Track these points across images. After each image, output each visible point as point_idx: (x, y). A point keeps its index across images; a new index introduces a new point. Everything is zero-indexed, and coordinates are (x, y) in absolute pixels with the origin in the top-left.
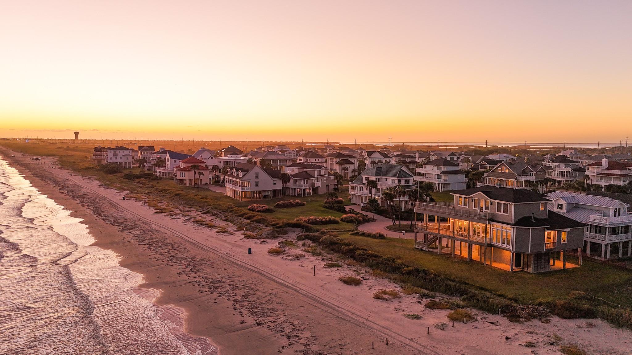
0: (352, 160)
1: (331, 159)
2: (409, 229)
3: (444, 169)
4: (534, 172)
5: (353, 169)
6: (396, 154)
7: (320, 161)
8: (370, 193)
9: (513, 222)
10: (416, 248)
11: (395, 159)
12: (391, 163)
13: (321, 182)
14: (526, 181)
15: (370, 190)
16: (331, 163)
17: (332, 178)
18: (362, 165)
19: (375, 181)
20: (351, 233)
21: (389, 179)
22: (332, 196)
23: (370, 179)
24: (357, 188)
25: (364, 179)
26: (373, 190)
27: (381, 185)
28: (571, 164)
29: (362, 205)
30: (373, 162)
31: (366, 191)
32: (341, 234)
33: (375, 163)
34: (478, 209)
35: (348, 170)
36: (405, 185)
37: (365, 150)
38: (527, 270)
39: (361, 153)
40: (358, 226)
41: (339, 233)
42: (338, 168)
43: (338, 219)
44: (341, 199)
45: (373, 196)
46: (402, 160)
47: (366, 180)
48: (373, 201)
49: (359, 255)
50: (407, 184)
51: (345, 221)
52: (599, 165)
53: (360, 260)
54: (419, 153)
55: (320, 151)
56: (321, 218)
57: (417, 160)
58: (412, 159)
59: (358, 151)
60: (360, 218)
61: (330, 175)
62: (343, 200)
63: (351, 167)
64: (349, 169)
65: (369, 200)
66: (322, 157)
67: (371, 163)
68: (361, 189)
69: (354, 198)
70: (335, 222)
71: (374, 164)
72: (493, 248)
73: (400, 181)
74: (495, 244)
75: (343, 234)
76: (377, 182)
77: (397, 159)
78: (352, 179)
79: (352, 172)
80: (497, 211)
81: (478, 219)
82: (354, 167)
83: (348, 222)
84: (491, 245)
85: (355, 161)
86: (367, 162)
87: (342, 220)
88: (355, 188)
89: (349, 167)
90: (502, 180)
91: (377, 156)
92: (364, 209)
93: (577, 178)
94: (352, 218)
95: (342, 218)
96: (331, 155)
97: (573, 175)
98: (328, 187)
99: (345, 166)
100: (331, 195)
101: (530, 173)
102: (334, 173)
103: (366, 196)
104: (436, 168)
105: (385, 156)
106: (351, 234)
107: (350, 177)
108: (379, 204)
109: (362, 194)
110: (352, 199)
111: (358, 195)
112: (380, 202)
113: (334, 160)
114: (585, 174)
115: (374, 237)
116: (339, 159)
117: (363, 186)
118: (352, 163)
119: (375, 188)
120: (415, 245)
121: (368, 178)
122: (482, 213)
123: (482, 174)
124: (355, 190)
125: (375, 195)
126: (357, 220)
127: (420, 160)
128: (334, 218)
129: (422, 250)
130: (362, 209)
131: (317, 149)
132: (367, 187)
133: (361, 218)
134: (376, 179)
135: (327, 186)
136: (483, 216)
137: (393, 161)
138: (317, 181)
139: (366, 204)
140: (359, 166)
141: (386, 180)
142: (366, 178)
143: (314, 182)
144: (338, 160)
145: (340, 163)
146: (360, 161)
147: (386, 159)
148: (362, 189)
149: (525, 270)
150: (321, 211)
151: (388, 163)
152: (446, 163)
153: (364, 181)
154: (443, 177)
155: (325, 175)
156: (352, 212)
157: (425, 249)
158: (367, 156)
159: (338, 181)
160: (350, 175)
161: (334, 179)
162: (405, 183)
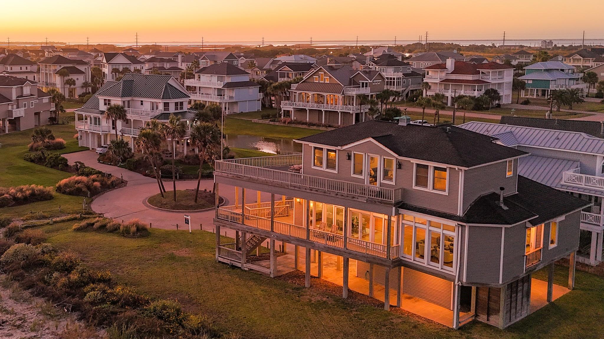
0: (82, 68)
1: (46, 66)
2: (193, 203)
3: (228, 79)
4: (370, 81)
5: (84, 81)
6: (148, 57)
7: (29, 70)
8: (113, 128)
9: (460, 213)
10: (219, 262)
11: (147, 66)
12: (143, 71)
13: (23, 108)
14: (359, 96)
15: (114, 123)
16: (46, 74)
17: (46, 100)
18: (97, 75)
19: (122, 108)
20: (76, 225)
21: (148, 103)
22: (44, 136)
23: (113, 103)
24: (89, 119)
25: (102, 102)
26: (119, 124)
27: (133, 113)
28: (401, 67)
29: (99, 150)
30: (115, 71)
31: (105, 124)
32: (52, 231)
33: (119, 72)
34: (365, 177)
35: (74, 84)
36: (177, 111)
37: (102, 52)
38: (488, 320)
39: (96, 57)
40: (92, 201)
41: (50, 227)
42: (58, 80)
43: (50, 189)
44: (60, 140)
45: (119, 133)
46: (158, 66)
47: (105, 104)
48: (120, 145)
49: (93, 303)
50: (179, 111)
51: (64, 193)
52: (442, 67)
53: (96, 321)
54: (183, 56)
55: (34, 54)
56: (13, 191)
57: (180, 67)
58: (173, 65)
59: (92, 53)
60: (95, 183)
61: (41, 94)
62: (65, 142)
63: (80, 80)
64: (77, 82)
65: (112, 142)
66: (32, 63)
67: (112, 72)
68: (97, 121)
69: (84, 138)
70: (44, 197)
71: (117, 74)
72: (402, 268)
73: (166, 105)
74: (412, 261)
75: (58, 230)
76: (126, 109)
77: (151, 65)
78: (82, 100)
79: (82, 87)
80: (417, 185)
81: (370, 201)
82: (86, 79)
83: (70, 193)
84: (399, 263)
85: (86, 69)
86: (106, 70)
87: (59, 189)
88: (86, 119)
89: (78, 79)
90: (320, 95)
91: (121, 60)
92: (103, 159)
93: (409, 87)
94: (80, 185)
95: (60, 186)
96: (48, 61)
97: (404, 83)
98: (39, 116)
99: (70, 78)
100: (42, 134)
101: (363, 83)
102: (49, 92)
103: (107, 135)
104: (215, 78)
105: (134, 60)
106: (78, 230)
107: (80, 96)
108: (130, 149)
109: (99, 130)
110: (81, 139)
111: (92, 133)
112: (131, 145)
113: (53, 68)
114: (425, 81)
115: (126, 233)
116: (60, 66)
117: (99, 115)
118: (81, 72)
119: (123, 119)
120: (217, 254)
121: (109, 100)
122: (373, 187)
123: (288, 85)
124: (86, 122)
125: (122, 131)
126: (88, 187)
127: (183, 66)
128: (41, 187)
129: (233, 267)
130: (99, 160)
131: (28, 52)
132: (108, 119)
133: (97, 184)
134: (124, 102)
135: (37, 114)
136: (380, 194)
137: (145, 68)
138: (18, 107)
139: (106, 150)
140: (93, 77)
141: (142, 104)
142: (105, 100)
143: (10, 108)
144: (58, 68)
145: (61, 73)
146: (94, 69)
147: (135, 66)
148: (99, 121)
149: (483, 318)
150: (20, 168)
151: (139, 71)
152: (232, 70)
153: (103, 107)
154: (228, 93)
155: (32, 95)
156: (80, 169)
157: (239, 265)
158: (105, 61)
159: (56, 105)
160: (79, 92)
161: (50, 102)
162: (176, 109)
